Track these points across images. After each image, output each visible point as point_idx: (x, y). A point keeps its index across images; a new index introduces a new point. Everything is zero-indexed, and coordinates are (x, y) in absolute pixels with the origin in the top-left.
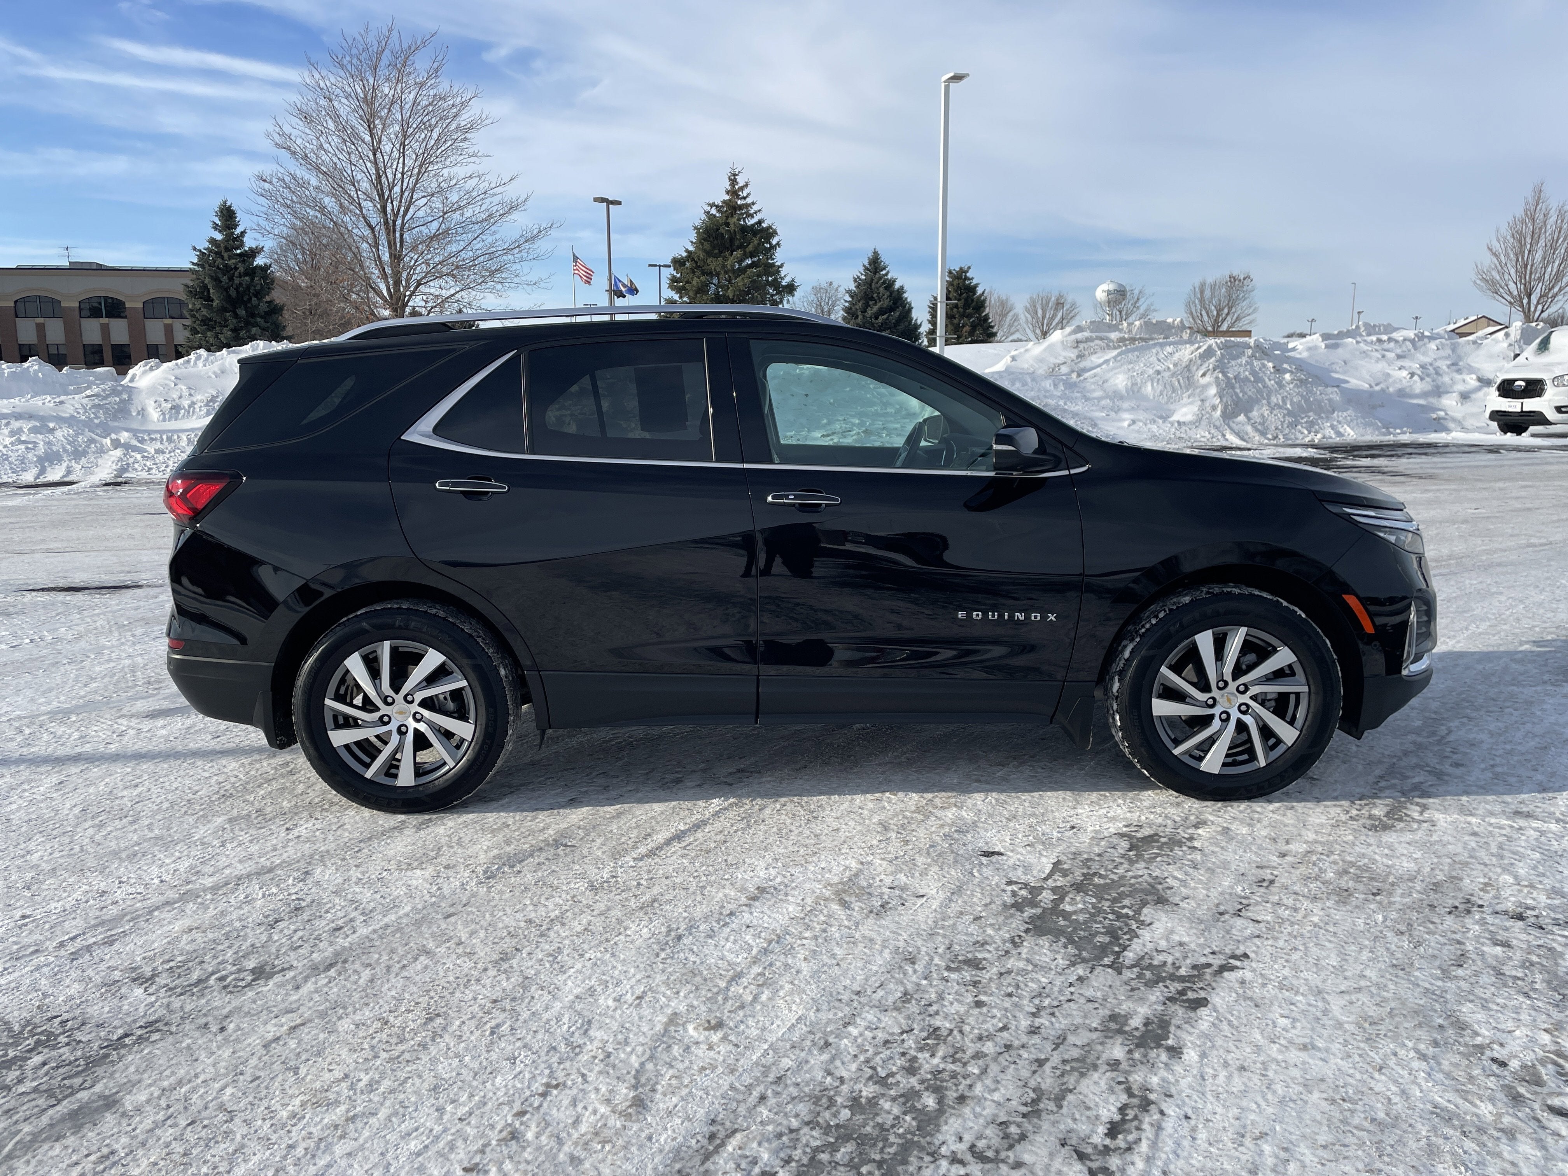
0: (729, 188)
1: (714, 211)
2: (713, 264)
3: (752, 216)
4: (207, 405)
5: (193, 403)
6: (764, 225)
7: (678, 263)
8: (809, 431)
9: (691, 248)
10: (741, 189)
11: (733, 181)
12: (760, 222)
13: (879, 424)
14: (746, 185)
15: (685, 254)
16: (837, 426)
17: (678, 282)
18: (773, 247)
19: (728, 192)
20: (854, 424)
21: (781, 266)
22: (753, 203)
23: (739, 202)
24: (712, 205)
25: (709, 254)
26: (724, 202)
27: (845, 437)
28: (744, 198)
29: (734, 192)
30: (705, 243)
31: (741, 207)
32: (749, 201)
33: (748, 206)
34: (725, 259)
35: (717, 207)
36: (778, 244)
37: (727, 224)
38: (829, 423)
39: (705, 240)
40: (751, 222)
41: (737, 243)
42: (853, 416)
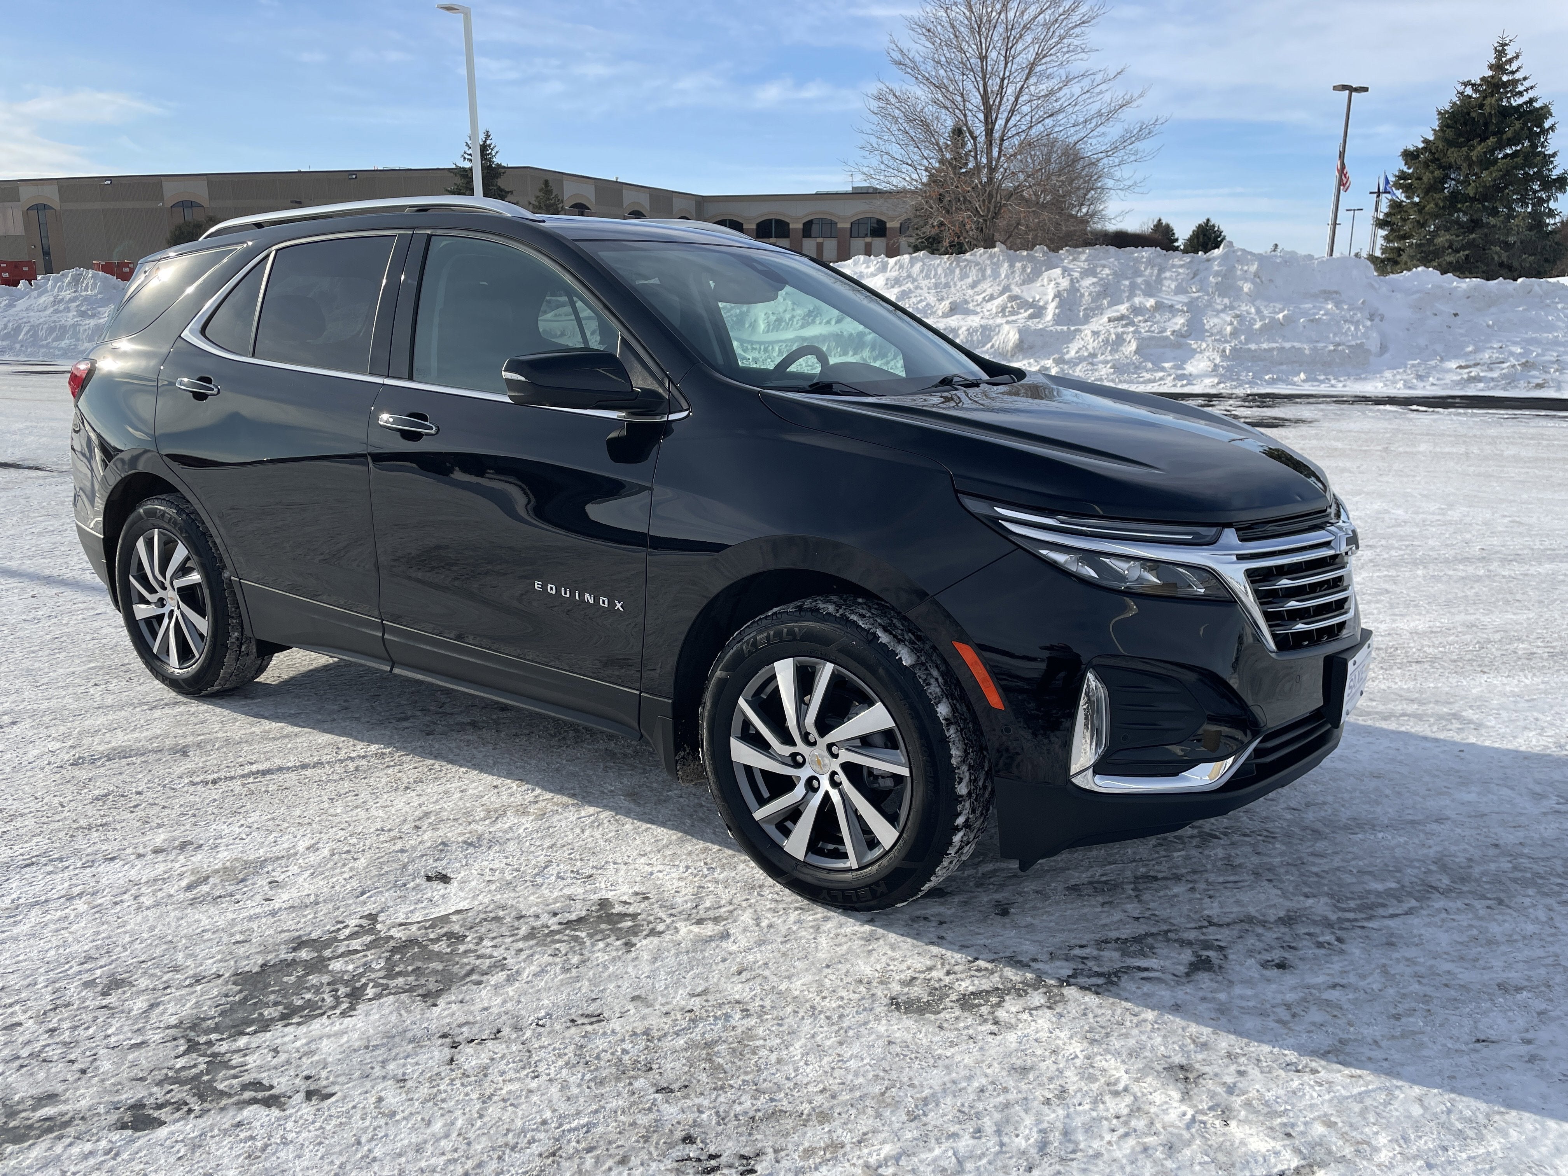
0: (1494, 61)
1: (1469, 91)
2: (1454, 155)
3: (1520, 94)
4: (803, 319)
5: (793, 317)
6: (1537, 105)
7: (1409, 156)
8: (1442, 360)
9: (1431, 138)
10: (1510, 61)
11: (1500, 52)
12: (1531, 101)
13: (1552, 356)
14: (1517, 57)
15: (1421, 145)
16: (1486, 356)
17: (1405, 179)
18: (1545, 132)
19: (1491, 67)
20: (1512, 354)
21: (1554, 155)
22: (1525, 79)
23: (1505, 78)
24: (1466, 84)
25: (1450, 143)
26: (1483, 79)
27: (1491, 370)
28: (1513, 73)
29: (1499, 67)
30: (1448, 131)
31: (1505, 85)
32: (1518, 76)
33: (1515, 82)
34: (1472, 148)
35: (1473, 85)
36: (1552, 128)
37: (1481, 106)
38: (1476, 351)
39: (1448, 126)
40: (1517, 101)
41: (1492, 128)
42: (1515, 343)
